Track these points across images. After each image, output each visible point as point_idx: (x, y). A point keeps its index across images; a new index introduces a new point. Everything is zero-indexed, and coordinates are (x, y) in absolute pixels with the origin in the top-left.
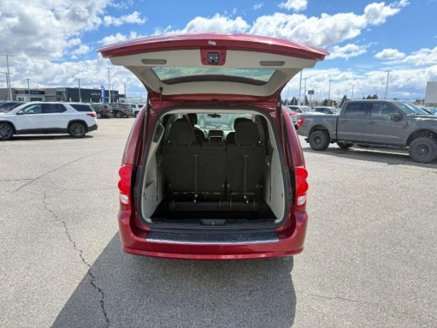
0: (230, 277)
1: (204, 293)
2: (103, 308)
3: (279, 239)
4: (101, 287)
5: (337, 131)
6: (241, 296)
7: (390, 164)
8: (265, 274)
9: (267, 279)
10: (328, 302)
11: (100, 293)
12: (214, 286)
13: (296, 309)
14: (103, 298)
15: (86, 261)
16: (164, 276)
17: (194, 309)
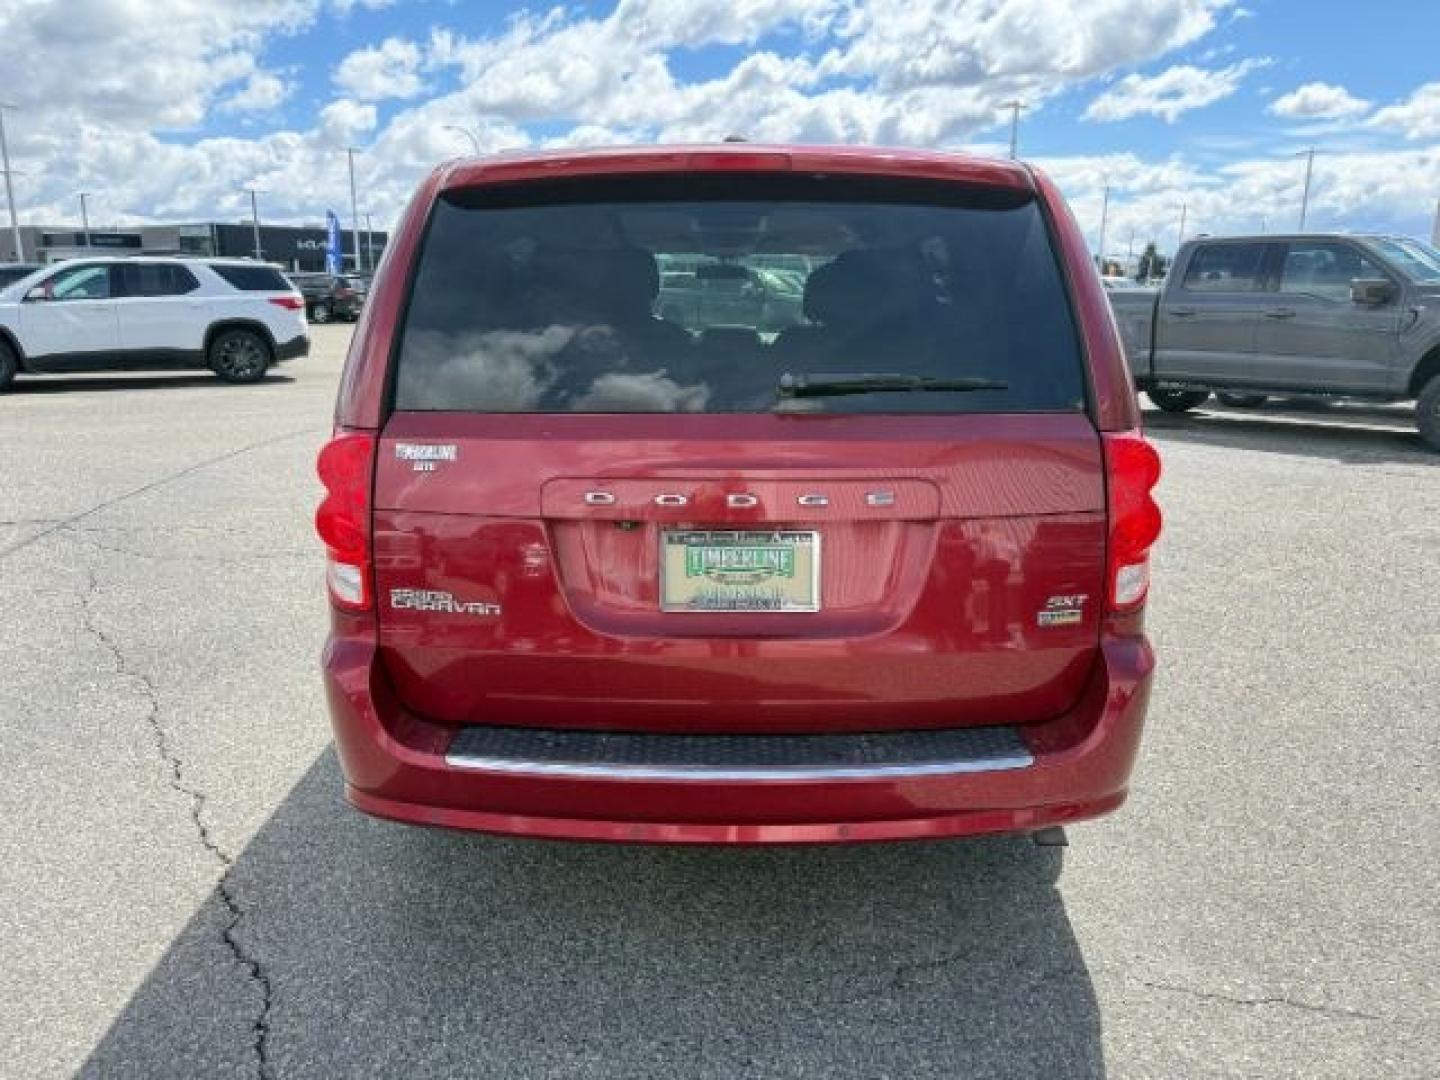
0: (807, 908)
1: (702, 982)
2: (263, 1059)
3: (1033, 753)
4: (261, 956)
5: (1153, 348)
6: (860, 996)
7: (1352, 459)
8: (954, 895)
9: (963, 915)
10: (1241, 1021)
11: (255, 983)
12: (741, 951)
13: (1107, 1055)
14: (268, 1005)
15: (215, 838)
16: (531, 904)
17: (659, 1056)
